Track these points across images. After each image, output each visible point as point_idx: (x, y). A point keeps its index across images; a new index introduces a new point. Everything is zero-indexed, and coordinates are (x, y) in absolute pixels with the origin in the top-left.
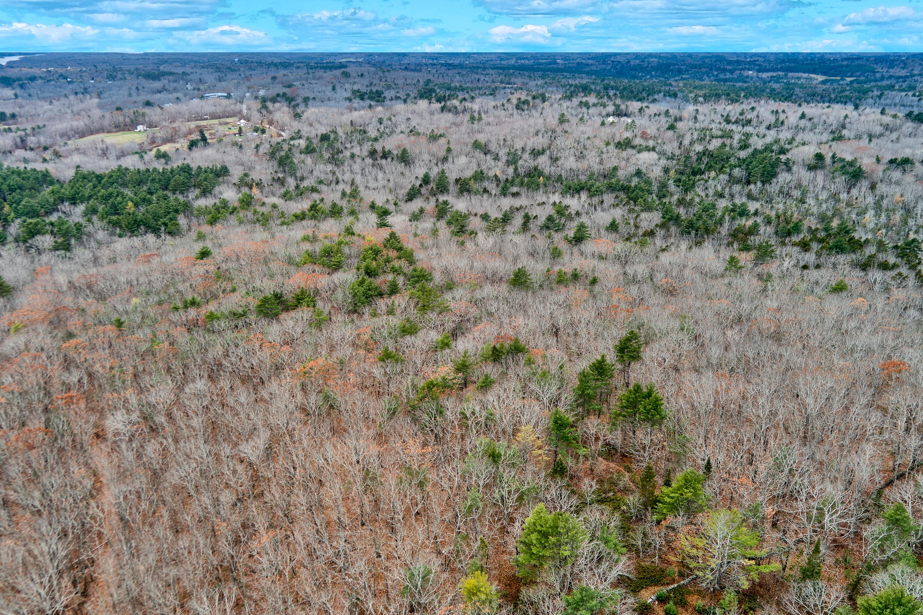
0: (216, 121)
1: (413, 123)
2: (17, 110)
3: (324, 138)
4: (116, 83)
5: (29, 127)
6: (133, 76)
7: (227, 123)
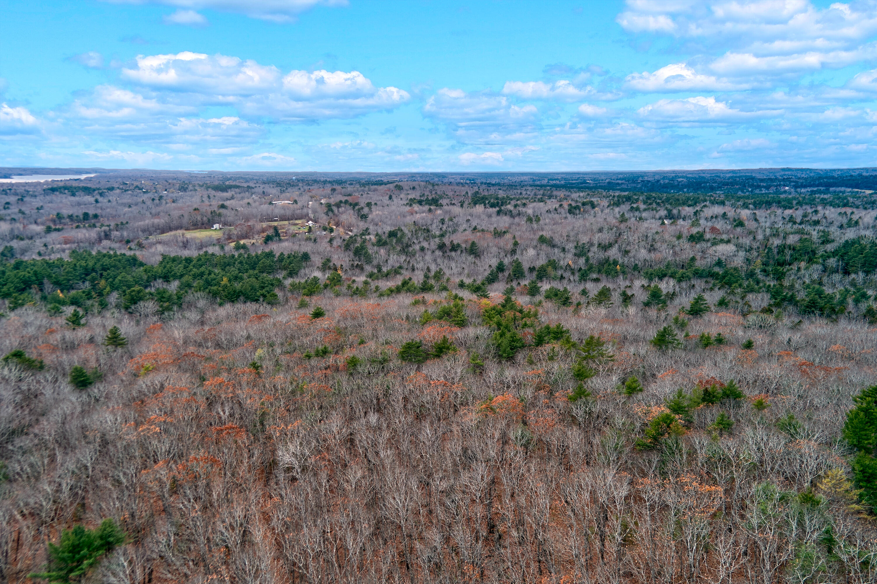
0: (286, 223)
1: (474, 224)
2: (99, 212)
3: (392, 234)
4: (187, 193)
5: (113, 224)
6: (203, 188)
7: (297, 224)
